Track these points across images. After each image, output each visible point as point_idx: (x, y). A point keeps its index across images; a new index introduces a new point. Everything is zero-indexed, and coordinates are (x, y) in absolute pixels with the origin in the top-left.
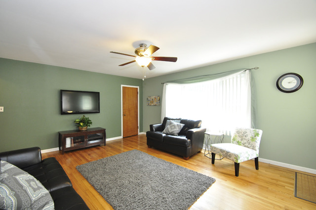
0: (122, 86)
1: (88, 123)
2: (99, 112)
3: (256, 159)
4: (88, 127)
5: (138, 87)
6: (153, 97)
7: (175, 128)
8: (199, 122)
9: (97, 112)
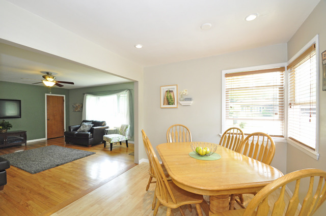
0: (46, 95)
1: (8, 126)
2: (20, 117)
3: (127, 141)
4: (8, 131)
5: (64, 96)
6: (77, 105)
7: (86, 127)
8: (103, 122)
9: (18, 117)
